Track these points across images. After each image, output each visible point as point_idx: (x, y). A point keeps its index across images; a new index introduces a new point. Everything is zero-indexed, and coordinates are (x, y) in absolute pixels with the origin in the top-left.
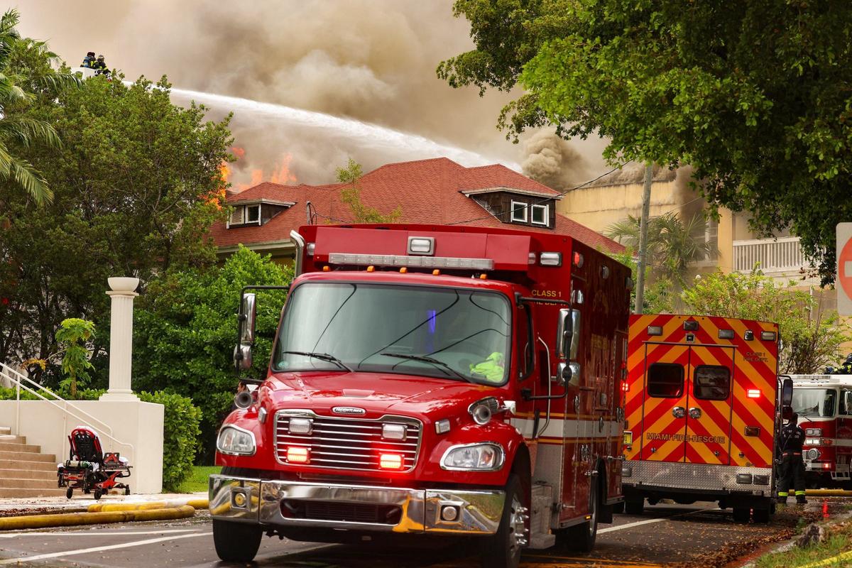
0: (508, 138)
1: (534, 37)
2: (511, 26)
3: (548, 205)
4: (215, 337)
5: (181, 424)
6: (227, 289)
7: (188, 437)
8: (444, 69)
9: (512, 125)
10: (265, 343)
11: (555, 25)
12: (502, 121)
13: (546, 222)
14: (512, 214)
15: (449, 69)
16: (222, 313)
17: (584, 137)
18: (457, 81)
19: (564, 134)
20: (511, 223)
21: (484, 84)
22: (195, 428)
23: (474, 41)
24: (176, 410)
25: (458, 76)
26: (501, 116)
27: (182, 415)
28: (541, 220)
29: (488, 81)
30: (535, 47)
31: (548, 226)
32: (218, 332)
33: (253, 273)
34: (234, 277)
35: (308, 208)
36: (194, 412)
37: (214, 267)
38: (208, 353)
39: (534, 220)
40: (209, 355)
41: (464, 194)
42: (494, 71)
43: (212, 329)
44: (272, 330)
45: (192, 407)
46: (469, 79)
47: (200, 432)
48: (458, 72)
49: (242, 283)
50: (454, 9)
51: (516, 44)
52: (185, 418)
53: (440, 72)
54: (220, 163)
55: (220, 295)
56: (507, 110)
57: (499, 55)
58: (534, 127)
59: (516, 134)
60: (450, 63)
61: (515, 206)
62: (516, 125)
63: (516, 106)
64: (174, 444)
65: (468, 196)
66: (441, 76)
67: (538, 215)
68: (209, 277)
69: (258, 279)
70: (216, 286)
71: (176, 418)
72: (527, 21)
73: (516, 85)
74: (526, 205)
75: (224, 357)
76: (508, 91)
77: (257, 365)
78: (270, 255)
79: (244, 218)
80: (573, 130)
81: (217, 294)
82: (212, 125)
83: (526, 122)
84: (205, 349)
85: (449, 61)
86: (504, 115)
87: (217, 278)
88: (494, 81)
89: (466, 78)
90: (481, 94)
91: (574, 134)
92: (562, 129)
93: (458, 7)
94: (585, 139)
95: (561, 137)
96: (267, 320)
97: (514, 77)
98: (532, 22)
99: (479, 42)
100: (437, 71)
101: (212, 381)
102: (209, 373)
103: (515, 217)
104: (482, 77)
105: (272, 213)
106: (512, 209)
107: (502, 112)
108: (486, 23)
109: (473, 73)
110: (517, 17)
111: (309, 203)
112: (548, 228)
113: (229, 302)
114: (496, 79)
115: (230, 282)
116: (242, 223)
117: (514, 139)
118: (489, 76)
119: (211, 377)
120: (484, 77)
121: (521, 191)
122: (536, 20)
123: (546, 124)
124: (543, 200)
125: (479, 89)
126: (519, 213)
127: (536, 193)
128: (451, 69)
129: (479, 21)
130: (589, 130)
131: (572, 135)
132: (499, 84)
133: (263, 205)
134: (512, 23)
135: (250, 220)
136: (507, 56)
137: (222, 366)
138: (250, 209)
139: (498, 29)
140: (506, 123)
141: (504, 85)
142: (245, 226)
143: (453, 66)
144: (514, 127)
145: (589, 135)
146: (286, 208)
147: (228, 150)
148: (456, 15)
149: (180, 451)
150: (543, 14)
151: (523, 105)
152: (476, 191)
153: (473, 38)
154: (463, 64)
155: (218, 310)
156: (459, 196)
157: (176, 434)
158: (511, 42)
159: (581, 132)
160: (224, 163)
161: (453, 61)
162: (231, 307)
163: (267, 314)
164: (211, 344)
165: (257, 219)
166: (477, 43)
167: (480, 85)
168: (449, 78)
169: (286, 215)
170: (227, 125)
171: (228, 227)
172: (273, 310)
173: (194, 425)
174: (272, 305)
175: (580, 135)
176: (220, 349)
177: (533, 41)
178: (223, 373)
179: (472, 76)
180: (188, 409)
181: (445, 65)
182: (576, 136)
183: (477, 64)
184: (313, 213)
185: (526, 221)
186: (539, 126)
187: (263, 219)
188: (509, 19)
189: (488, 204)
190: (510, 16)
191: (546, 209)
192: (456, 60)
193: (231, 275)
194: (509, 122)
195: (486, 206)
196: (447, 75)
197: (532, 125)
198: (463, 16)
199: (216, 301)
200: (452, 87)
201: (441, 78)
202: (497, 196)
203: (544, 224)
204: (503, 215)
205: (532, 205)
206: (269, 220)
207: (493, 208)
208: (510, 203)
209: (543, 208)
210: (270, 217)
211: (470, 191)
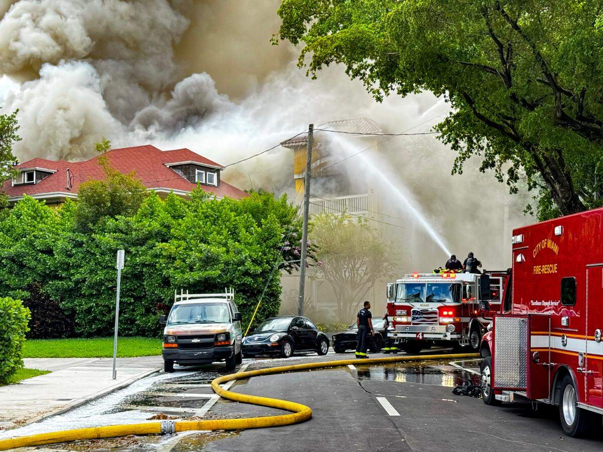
3: (216, 173)
4: (10, 253)
5: (13, 324)
6: (17, 222)
7: (19, 334)
10: (45, 257)
13: (215, 183)
14: (196, 178)
16: (14, 238)
20: (196, 183)
22: (25, 326)
24: (10, 311)
27: (14, 316)
28: (212, 182)
31: (216, 185)
32: (12, 250)
33: (35, 212)
34: (21, 215)
35: (67, 173)
36: (24, 312)
37: (6, 209)
38: (5, 264)
39: (208, 182)
40: (5, 266)
41: (165, 166)
43: (7, 248)
44: (50, 249)
45: (22, 308)
47: (29, 329)
49: (27, 218)
52: (17, 318)
54: (10, 141)
55: (12, 227)
61: (198, 172)
64: (7, 341)
65: (168, 166)
68: (3, 215)
69: (38, 216)
70: (9, 220)
71: (9, 319)
74: (204, 172)
75: (16, 266)
77: (40, 271)
78: (45, 201)
79: (24, 179)
81: (9, 225)
82: (5, 116)
84: (3, 261)
87: (8, 216)
96: (47, 242)
101: (8, 282)
102: (6, 277)
105: (43, 176)
106: (196, 175)
111: (68, 170)
112: (216, 187)
113: (19, 231)
115: (18, 218)
116: (23, 182)
119: (7, 280)
121: (201, 164)
124: (214, 170)
127: (210, 165)
133: (36, 171)
135: (28, 180)
137: (14, 272)
138: (28, 174)
142: (24, 184)
146: (51, 174)
147: (16, 133)
149: (12, 347)
152: (174, 163)
155: (11, 236)
156: (163, 166)
157: (8, 332)
160: (13, 141)
162: (20, 234)
163: (46, 238)
164: (6, 258)
165: (33, 180)
169: (52, 178)
170: (15, 117)
171: (13, 185)
172: (50, 236)
173: (24, 323)
174: (50, 232)
176: (12, 261)
178: (15, 277)
180: (20, 310)
184: (71, 175)
185: (204, 182)
187: (37, 180)
189: (182, 171)
191: (215, 175)
193: (19, 214)
195: (180, 173)
199: (8, 231)
202: (187, 166)
203: (214, 184)
204: (191, 179)
205: (208, 173)
206: (41, 181)
207: (185, 174)
208: (195, 171)
209: (213, 175)
210: (41, 179)
211: (170, 164)
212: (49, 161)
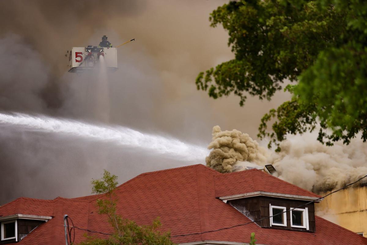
0: (269, 146)
1: (293, 44)
2: (269, 34)
3: (307, 209)
8: (203, 80)
9: (273, 134)
11: (315, 31)
12: (263, 130)
13: (306, 225)
14: (271, 219)
15: (208, 80)
17: (347, 142)
18: (217, 91)
19: (325, 140)
20: (270, 228)
21: (245, 93)
23: (233, 51)
25: (217, 86)
26: (261, 125)
28: (301, 223)
29: (247, 90)
30: (295, 54)
31: (308, 229)
35: (65, 221)
39: (293, 224)
41: (222, 200)
42: (253, 79)
46: (229, 88)
48: (217, 82)
50: (210, 18)
51: (275, 51)
53: (199, 84)
56: (267, 118)
57: (258, 63)
58: (295, 134)
59: (278, 142)
60: (209, 73)
61: (274, 209)
62: (278, 134)
63: (276, 114)
65: (225, 201)
66: (200, 87)
67: (298, 219)
72: (286, 28)
73: (277, 93)
74: (285, 209)
76: (269, 99)
79: (1, 235)
80: (335, 136)
83: (287, 130)
85: (208, 72)
86: (264, 124)
88: (254, 89)
89: (226, 88)
90: (241, 104)
91: (336, 139)
92: (324, 135)
93: (215, 17)
94: (348, 144)
95: (323, 143)
97: (274, 85)
98: (290, 29)
99: (237, 51)
100: (197, 83)
103: (274, 221)
104: (241, 87)
105: (29, 228)
106: (271, 214)
107: (263, 120)
108: (244, 31)
109: (233, 82)
110: (275, 24)
111: (67, 217)
112: (308, 231)
114: (257, 88)
117: (276, 148)
118: (249, 86)
120: (244, 86)
121: (279, 195)
122: (295, 26)
123: (308, 131)
124: (302, 204)
125: (239, 99)
126: (278, 217)
127: (295, 196)
128: (210, 80)
129: (236, 30)
130: (351, 135)
131: (334, 140)
132: (260, 92)
133: (20, 221)
134: (270, 30)
135: (7, 237)
136: (266, 65)
138: (6, 226)
139: (256, 37)
140: (266, 131)
141: (265, 93)
142: (1, 243)
143: (212, 77)
144: (276, 136)
145: (352, 140)
146: (43, 222)
148: (213, 25)
150: (302, 20)
151: (283, 112)
152: (234, 196)
153: (231, 48)
154: (223, 74)
156: (216, 202)
158: (270, 49)
159: (343, 137)
161: (212, 71)
165: (14, 235)
166: (235, 52)
167: (240, 95)
168: (209, 89)
169: (43, 229)
175: (342, 140)
177: (292, 48)
179: (231, 86)
181: (204, 76)
182: (339, 141)
183: (236, 73)
184: (71, 226)
185: (285, 224)
186: (301, 133)
187: (20, 235)
188: (267, 26)
189: (247, 209)
190: (267, 24)
191: (305, 213)
192: (215, 70)
194: (270, 130)
195: (245, 211)
196: (206, 86)
197: (293, 132)
198: (220, 26)
200: (212, 98)
201: (201, 90)
202: (255, 201)
203: (304, 227)
204: (262, 220)
205: (291, 209)
206: (26, 235)
207: (252, 213)
208: (268, 207)
209: (301, 212)
210: (27, 232)
211: (228, 197)
212: (38, 201)
